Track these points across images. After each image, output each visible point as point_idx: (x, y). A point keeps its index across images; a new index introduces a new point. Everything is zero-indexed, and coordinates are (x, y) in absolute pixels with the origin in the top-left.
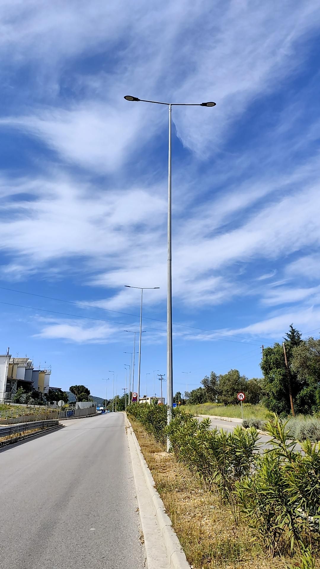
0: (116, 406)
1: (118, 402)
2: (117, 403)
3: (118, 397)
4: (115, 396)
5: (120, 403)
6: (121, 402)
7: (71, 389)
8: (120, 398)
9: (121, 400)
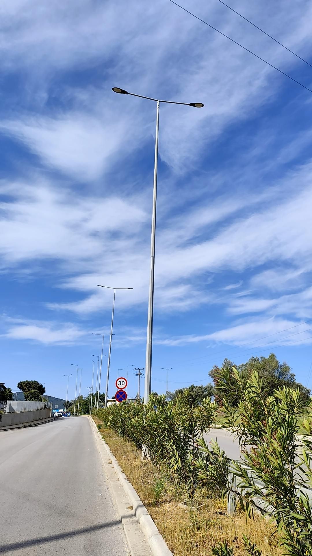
0: (79, 408)
1: (81, 403)
2: (80, 405)
3: (81, 397)
4: (77, 396)
5: (84, 404)
6: (86, 403)
7: (20, 385)
8: (83, 399)
9: (86, 401)
